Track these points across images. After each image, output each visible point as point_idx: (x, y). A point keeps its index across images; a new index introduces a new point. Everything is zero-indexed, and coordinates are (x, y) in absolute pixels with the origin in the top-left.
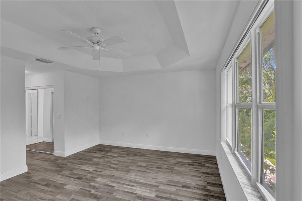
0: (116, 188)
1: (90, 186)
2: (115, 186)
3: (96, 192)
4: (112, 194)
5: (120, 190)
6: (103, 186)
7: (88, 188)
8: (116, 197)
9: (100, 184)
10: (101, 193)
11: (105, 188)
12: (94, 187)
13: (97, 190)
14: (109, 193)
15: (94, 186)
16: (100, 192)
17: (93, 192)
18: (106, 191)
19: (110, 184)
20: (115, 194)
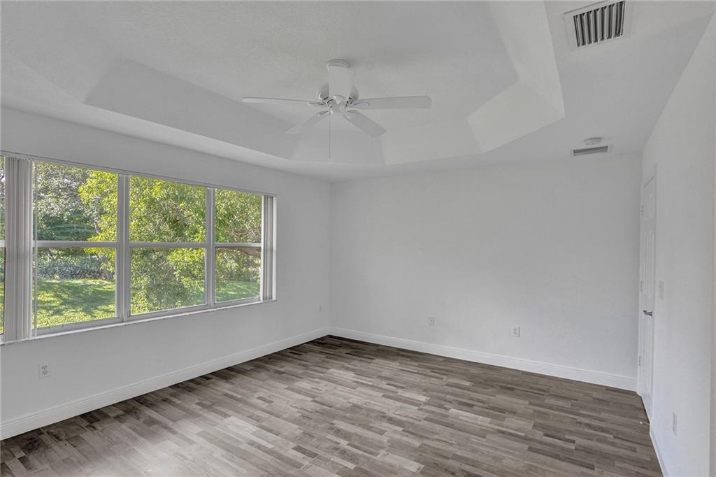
0: (293, 445)
1: (353, 458)
2: (294, 449)
3: (339, 441)
4: (303, 433)
5: (286, 438)
6: (321, 453)
7: (358, 454)
8: (297, 426)
9: (328, 460)
10: (327, 437)
11: (317, 448)
12: (343, 453)
13: (335, 445)
14: (309, 435)
15: (344, 459)
16: (327, 439)
17: (344, 443)
18: (315, 439)
19: (304, 458)
20: (299, 432)
